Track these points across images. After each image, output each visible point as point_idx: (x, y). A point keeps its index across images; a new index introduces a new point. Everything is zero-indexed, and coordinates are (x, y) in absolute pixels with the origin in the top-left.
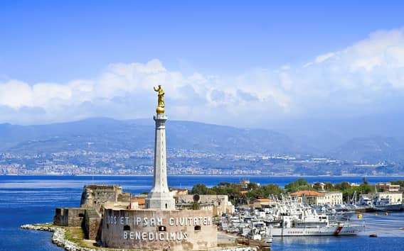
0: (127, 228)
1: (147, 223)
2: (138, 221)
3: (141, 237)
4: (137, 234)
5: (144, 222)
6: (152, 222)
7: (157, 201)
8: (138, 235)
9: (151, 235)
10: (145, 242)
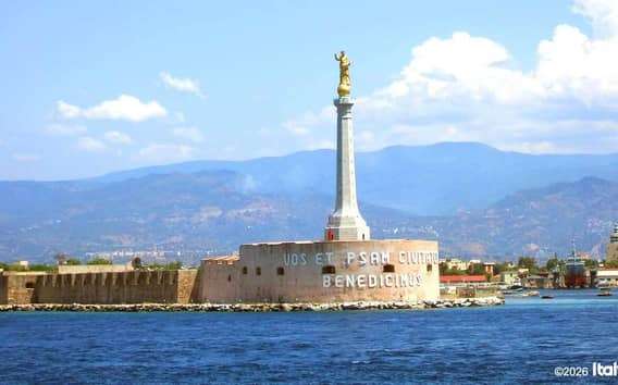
0: (329, 270)
1: (365, 261)
2: (349, 258)
3: (357, 283)
4: (348, 278)
5: (360, 259)
6: (373, 259)
7: (352, 229)
8: (350, 280)
9: (373, 279)
10: (362, 289)
